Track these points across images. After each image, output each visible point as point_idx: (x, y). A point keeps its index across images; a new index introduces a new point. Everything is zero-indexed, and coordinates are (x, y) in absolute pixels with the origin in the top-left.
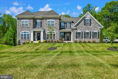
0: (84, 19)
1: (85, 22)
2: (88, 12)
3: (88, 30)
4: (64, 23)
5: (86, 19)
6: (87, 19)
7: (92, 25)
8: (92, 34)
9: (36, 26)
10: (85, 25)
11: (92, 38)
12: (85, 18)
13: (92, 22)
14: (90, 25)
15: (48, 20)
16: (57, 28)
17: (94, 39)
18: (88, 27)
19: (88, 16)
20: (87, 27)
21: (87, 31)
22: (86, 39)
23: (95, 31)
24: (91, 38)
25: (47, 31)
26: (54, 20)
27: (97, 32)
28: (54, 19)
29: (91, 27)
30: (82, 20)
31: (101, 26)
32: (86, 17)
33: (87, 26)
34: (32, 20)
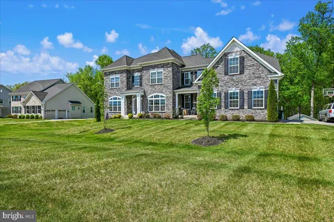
0: (225, 59)
1: (226, 65)
2: (234, 39)
3: (236, 86)
4: (192, 73)
5: (229, 58)
6: (232, 57)
7: (246, 72)
8: (246, 97)
9: (133, 86)
10: (226, 74)
11: (246, 107)
12: (226, 56)
13: (247, 63)
14: (242, 72)
15: (152, 71)
16: (167, 87)
17: (253, 111)
18: (234, 78)
19: (237, 49)
20: (233, 80)
21: (232, 90)
22: (231, 112)
23: (255, 87)
24: (243, 108)
25: (150, 94)
26: (161, 70)
27: (264, 90)
28: (162, 67)
29: (245, 77)
30: (218, 63)
31: (276, 73)
32: (229, 53)
33: (233, 75)
34: (125, 75)
